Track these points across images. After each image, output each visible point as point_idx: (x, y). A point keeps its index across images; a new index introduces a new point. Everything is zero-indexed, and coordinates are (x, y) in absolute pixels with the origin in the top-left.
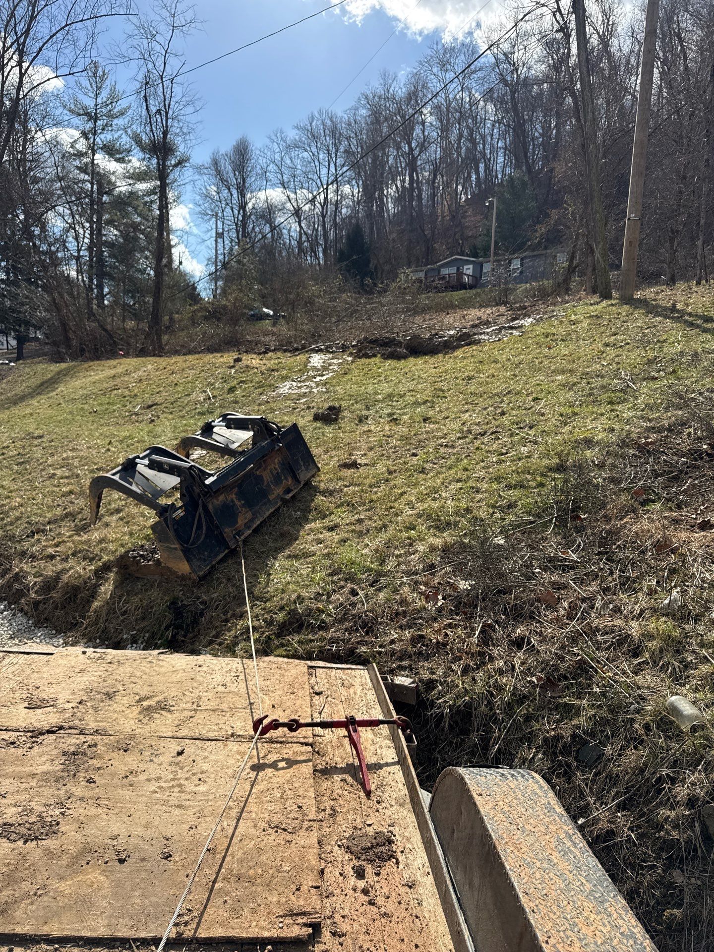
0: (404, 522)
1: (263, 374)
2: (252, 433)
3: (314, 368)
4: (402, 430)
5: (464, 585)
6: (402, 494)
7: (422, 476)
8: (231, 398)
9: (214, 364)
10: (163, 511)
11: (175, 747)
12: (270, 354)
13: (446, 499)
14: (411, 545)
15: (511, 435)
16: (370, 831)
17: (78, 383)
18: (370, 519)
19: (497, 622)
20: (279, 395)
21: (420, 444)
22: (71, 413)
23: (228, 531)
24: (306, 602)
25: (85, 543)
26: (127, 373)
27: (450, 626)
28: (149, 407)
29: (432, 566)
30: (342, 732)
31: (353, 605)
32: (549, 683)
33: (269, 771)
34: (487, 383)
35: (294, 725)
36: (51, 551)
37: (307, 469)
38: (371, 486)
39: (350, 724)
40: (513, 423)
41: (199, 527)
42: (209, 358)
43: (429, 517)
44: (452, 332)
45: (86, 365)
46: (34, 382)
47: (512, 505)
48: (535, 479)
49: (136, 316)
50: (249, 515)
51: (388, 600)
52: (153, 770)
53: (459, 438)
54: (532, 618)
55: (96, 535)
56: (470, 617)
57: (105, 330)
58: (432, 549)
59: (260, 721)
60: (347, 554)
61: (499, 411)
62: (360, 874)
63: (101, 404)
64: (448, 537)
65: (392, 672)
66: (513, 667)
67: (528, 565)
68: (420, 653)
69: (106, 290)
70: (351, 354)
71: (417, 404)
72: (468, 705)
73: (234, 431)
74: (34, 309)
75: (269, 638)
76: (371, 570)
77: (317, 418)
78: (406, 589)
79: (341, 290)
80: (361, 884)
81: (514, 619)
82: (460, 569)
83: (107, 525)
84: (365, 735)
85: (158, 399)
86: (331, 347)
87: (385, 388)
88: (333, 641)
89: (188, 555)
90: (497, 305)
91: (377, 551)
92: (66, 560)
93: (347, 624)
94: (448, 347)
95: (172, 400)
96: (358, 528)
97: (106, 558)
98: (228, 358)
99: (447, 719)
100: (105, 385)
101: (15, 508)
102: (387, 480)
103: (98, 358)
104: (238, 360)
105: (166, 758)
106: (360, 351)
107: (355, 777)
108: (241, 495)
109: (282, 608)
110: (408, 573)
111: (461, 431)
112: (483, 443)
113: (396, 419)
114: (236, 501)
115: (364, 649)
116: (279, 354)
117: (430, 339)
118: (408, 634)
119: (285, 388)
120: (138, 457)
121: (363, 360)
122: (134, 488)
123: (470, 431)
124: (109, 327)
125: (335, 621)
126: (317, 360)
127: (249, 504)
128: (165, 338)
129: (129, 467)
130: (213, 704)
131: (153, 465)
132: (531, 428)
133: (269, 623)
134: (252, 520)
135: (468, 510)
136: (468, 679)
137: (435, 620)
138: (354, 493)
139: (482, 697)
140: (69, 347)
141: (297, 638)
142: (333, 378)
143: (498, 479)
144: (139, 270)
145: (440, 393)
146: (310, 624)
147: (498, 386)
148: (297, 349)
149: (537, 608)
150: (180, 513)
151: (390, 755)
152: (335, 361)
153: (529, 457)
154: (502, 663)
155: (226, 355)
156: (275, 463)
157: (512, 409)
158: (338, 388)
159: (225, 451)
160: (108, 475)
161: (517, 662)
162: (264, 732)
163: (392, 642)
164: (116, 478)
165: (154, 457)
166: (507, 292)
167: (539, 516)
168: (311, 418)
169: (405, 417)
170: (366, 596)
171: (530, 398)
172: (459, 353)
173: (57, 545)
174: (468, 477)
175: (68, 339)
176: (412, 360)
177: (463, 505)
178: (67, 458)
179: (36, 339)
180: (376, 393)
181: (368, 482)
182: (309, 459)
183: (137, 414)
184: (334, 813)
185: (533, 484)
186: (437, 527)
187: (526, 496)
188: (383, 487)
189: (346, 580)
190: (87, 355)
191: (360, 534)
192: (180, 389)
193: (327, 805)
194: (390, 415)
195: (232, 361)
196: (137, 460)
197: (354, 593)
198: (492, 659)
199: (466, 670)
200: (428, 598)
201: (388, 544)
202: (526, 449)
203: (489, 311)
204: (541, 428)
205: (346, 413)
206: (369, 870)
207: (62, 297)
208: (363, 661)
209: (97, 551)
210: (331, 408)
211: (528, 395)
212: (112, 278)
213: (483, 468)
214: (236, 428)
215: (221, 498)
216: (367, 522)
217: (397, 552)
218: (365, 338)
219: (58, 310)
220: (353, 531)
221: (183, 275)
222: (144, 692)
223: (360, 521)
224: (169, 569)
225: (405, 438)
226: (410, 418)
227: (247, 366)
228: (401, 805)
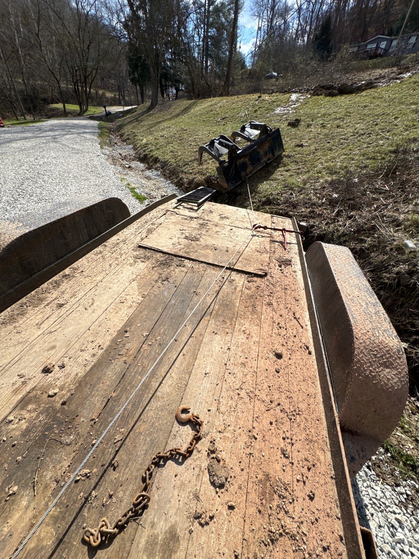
0: (317, 170)
1: (269, 103)
2: (260, 131)
3: (292, 101)
4: (326, 131)
5: (335, 195)
6: (319, 159)
7: (330, 152)
8: (255, 115)
9: (250, 99)
10: (221, 163)
11: (230, 228)
12: (274, 94)
13: (338, 162)
14: (318, 179)
15: (377, 135)
16: (285, 258)
17: (197, 108)
18: (303, 168)
19: (344, 210)
20: (275, 114)
21: (333, 138)
22: (196, 121)
23: (242, 174)
24: (274, 196)
25: (201, 169)
26: (216, 104)
27: (325, 209)
28: (223, 119)
29: (324, 188)
30: (280, 233)
31: (290, 198)
32: (358, 231)
33: (256, 237)
34: (374, 109)
35: (265, 228)
36: (191, 171)
37: (279, 150)
38: (306, 155)
39: (283, 230)
40: (380, 129)
42: (248, 96)
43: (328, 169)
44: (363, 82)
45: (201, 101)
46: (182, 108)
47: (366, 167)
48: (381, 156)
49: (219, 78)
50: (252, 168)
51: (304, 198)
52: (224, 232)
53: (352, 136)
54: (359, 210)
55: (205, 167)
56: (334, 207)
57: (208, 84)
58: (326, 181)
59: (255, 225)
60: (291, 180)
61: (375, 123)
62: (280, 266)
63: (206, 118)
64: (334, 177)
65: (300, 221)
66: (345, 225)
67: (365, 191)
68: (312, 217)
69: (209, 64)
70: (310, 94)
71: (336, 119)
72: (324, 234)
73: (253, 130)
74: (182, 74)
75: (259, 206)
76: (299, 187)
77: (289, 124)
78: (312, 195)
79: (312, 59)
80: (280, 268)
81: (352, 209)
82: (335, 190)
83: (208, 163)
84: (287, 235)
85: (227, 115)
86: (301, 90)
87: (323, 111)
88: (282, 209)
89: (227, 181)
90: (392, 67)
91: (303, 180)
92: (195, 174)
93: (287, 205)
94: (359, 89)
95: (232, 115)
96: (298, 171)
97: (208, 175)
98: (256, 96)
100: (208, 109)
101: (179, 156)
102: (314, 153)
103: (205, 98)
104: (260, 97)
105: (227, 230)
106: (315, 92)
107: (282, 245)
108: (250, 159)
109: (265, 197)
110: (314, 189)
111: (353, 132)
112: (362, 138)
113: (324, 126)
114: (248, 162)
115: (291, 213)
116: (278, 94)
117: (352, 85)
118: (308, 210)
119: (278, 111)
120: (216, 139)
121: (316, 97)
122: (213, 152)
123: (357, 133)
124: (209, 84)
125: (283, 203)
126: (294, 97)
127: (253, 164)
128: (230, 88)
129: (212, 143)
130: (241, 220)
131: (220, 143)
132: (388, 132)
133: (260, 201)
134: (252, 170)
135: (346, 167)
136: (327, 227)
137: (320, 206)
138: (299, 157)
139: (330, 232)
140: (194, 93)
141: (268, 207)
142: (300, 106)
143: (364, 155)
144: (223, 52)
145: (348, 114)
146: (273, 203)
147: (379, 111)
148: (286, 91)
149: (363, 206)
150: (226, 165)
151: (295, 241)
152: (302, 97)
153: (382, 146)
154: (341, 223)
155: (255, 95)
156: (266, 146)
157: (382, 122)
158: (301, 111)
159: (249, 139)
160: (205, 146)
161: (347, 224)
162: (256, 228)
163: (302, 212)
164: (207, 147)
165: (221, 140)
166: (401, 58)
167: (377, 171)
168: (287, 124)
169: (329, 125)
170: (296, 196)
171: (393, 117)
172: (364, 93)
173: (193, 169)
174: (350, 153)
175: (194, 89)
176: (339, 97)
177: (345, 165)
178: (195, 138)
179: (182, 90)
180: (318, 113)
181: (306, 153)
183: (219, 122)
184: (274, 252)
185: (379, 158)
186: (330, 173)
187: (374, 163)
188: (312, 155)
189: (289, 190)
190: (200, 97)
191: (298, 174)
192: (235, 111)
193: (273, 250)
194: (322, 124)
195: (257, 97)
196: (215, 141)
197: (291, 194)
198: (338, 221)
199: (326, 224)
200: (319, 199)
201: (308, 178)
202: (382, 142)
203: (386, 70)
204: (393, 132)
205: (302, 123)
206: (283, 266)
207: (192, 67)
208: (290, 217)
209: (205, 172)
210: (297, 120)
211: (392, 116)
212: (211, 57)
213: (359, 150)
216: (302, 169)
217: (311, 181)
218: (319, 85)
219: (191, 75)
220: (295, 172)
221: (240, 53)
222: (221, 213)
223: (299, 169)
225: (326, 135)
226: (331, 126)
227: (263, 100)
228: (296, 254)
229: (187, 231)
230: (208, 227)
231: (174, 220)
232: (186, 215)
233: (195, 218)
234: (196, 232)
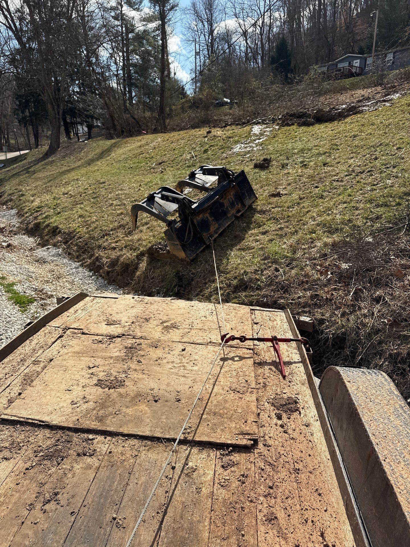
0: (308, 229)
1: (224, 140)
2: (217, 177)
3: (255, 135)
4: (309, 171)
5: (345, 266)
6: (308, 212)
7: (321, 200)
8: (205, 156)
9: (195, 136)
10: (170, 224)
11: (181, 347)
12: (228, 127)
13: (336, 214)
14: (312, 242)
15: (381, 173)
16: (285, 396)
17: (120, 151)
18: (287, 227)
19: (364, 288)
20: (234, 153)
21: (321, 180)
22: (119, 169)
23: (205, 235)
24: (249, 275)
25: (130, 241)
26: (147, 144)
27: (335, 289)
28: (160, 164)
29: (325, 255)
30: (270, 344)
31: (276, 277)
32: (395, 323)
33: (230, 362)
34: (366, 139)
35: (243, 339)
36: (113, 245)
37: (250, 198)
38: (288, 208)
39: (274, 340)
40: (382, 165)
41: (190, 232)
42: (193, 132)
43: (325, 225)
44: (344, 106)
45: (125, 140)
46: (98, 151)
47: (378, 218)
48: (395, 201)
49: (151, 109)
50: (217, 226)
51: (297, 274)
52: (170, 358)
53: (346, 176)
54: (387, 285)
55: (136, 237)
56: (347, 285)
57: (134, 119)
58: (326, 245)
59: (225, 336)
60: (273, 248)
61: (374, 157)
62: (279, 417)
63: (134, 163)
64: (336, 237)
65: (299, 314)
66: (373, 314)
67: (387, 254)
68: (316, 304)
69: (134, 94)
70: (278, 124)
71: (319, 154)
72: (344, 334)
73: (207, 176)
74: (95, 108)
75: (228, 294)
76: (287, 257)
77: (256, 166)
78: (308, 268)
79: (272, 83)
80: (280, 422)
81: (376, 286)
82: (343, 257)
83: (141, 231)
84: (283, 346)
85: (165, 159)
86: (265, 120)
87: (300, 145)
88: (264, 296)
89: (184, 247)
90: (375, 86)
91: (291, 246)
92: (121, 250)
93: (273, 287)
94: (341, 116)
95: (172, 159)
96: (280, 233)
97: (142, 249)
98: (203, 131)
99: (331, 341)
100: (136, 152)
101: (94, 222)
102: (299, 204)
103: (131, 136)
104: (209, 132)
105: (177, 352)
106: (284, 122)
107: (276, 368)
108: (212, 214)
109: (235, 278)
110: (310, 259)
111: (348, 171)
112: (362, 178)
113: (306, 165)
114: (209, 218)
115: (282, 301)
116: (233, 127)
117: (329, 111)
118: (308, 294)
119: (237, 149)
120: (155, 193)
121: (286, 128)
122: (154, 210)
123: (353, 171)
124: (136, 117)
125: (266, 285)
126: (256, 129)
127: (217, 219)
128: (167, 121)
129: (151, 199)
130: (200, 326)
131: (164, 198)
132: (394, 167)
133: (229, 285)
134: (218, 229)
135: (350, 221)
136: (344, 319)
137: (326, 286)
138: (278, 212)
139: (352, 329)
140: (115, 130)
141: (244, 294)
142: (266, 140)
143: (370, 201)
144: (151, 80)
145: (335, 147)
146: (251, 287)
147: (374, 141)
148: (244, 123)
149: (391, 280)
150: (179, 225)
151: (297, 357)
152: (268, 129)
153: (392, 186)
154: (366, 311)
155: (202, 130)
156: (231, 195)
157: (382, 155)
158: (269, 147)
159: (202, 188)
160: (140, 203)
161: (376, 311)
162: (227, 341)
163: (299, 298)
164: (145, 205)
165: (164, 193)
166: (382, 77)
167: (396, 224)
168: (252, 167)
169: (312, 163)
170: (284, 272)
171: (395, 148)
172: (348, 120)
173: (116, 242)
174: (351, 200)
175: (114, 125)
176: (317, 126)
177: (347, 218)
178: (118, 195)
179: (98, 126)
180: (293, 149)
181: (286, 205)
182: (251, 192)
183: (154, 168)
184: (265, 386)
185: (394, 204)
186: (329, 232)
187: (389, 212)
188: (296, 208)
189: (272, 263)
190: (125, 134)
191: (281, 236)
192: (176, 152)
193: (261, 381)
194: (302, 162)
195: (206, 133)
196: (155, 195)
197: (277, 270)
198: (360, 308)
199: (343, 314)
200: (321, 273)
201: (298, 242)
202: (390, 181)
203: (369, 91)
204: (400, 168)
205: (274, 163)
206: (284, 416)
207: (110, 100)
208: (282, 308)
209: (137, 245)
210: (265, 160)
211: (393, 146)
212: (137, 87)
213: (361, 194)
214: (208, 175)
215: (201, 216)
216: (285, 229)
217: (303, 247)
218: (287, 113)
219: (108, 108)
220: (277, 235)
221: (176, 81)
222: (165, 318)
223: (281, 229)
224: (175, 256)
225: (311, 177)
226: (315, 164)
227: (214, 136)
228: (303, 384)
229: (101, 369)
230: (142, 353)
231: (77, 349)
232: (100, 332)
233: (118, 337)
234: (120, 366)
